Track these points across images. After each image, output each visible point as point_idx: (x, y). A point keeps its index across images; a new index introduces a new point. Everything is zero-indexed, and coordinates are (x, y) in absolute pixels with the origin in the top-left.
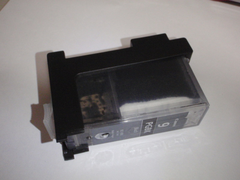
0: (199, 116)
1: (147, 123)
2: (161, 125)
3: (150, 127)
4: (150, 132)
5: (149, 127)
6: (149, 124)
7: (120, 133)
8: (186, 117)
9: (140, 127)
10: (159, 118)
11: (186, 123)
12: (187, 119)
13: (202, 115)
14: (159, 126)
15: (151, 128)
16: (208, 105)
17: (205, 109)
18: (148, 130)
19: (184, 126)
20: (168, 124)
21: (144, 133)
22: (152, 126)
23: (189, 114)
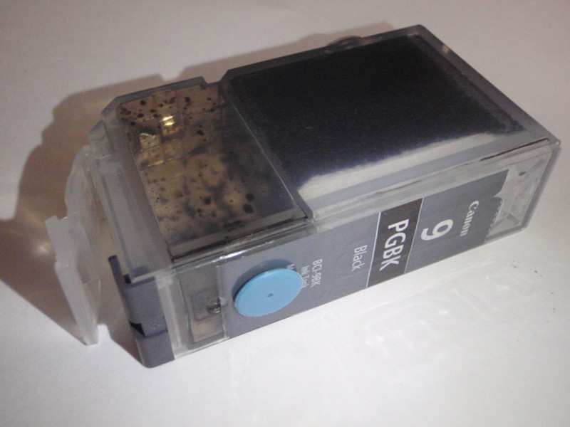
0: (532, 190)
1: (390, 227)
2: (430, 233)
3: (400, 238)
4: (397, 262)
5: (395, 242)
6: (398, 229)
7: (311, 273)
8: (498, 195)
9: (370, 245)
10: (425, 198)
11: (497, 219)
12: (500, 199)
13: (539, 181)
14: (424, 236)
15: (401, 247)
16: (557, 143)
17: (547, 157)
18: (393, 256)
19: (492, 233)
20: (449, 223)
21: (381, 269)
22: (404, 236)
23: (508, 178)
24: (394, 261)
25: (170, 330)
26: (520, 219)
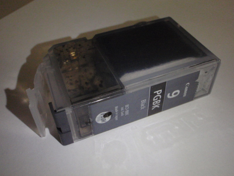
0: (211, 79)
1: (155, 92)
2: (171, 95)
3: (159, 97)
4: (159, 107)
5: (157, 99)
6: (158, 93)
7: (125, 110)
8: (197, 81)
9: (147, 99)
10: (168, 81)
11: (197, 90)
12: (198, 83)
13: (213, 75)
14: (169, 96)
15: (160, 101)
16: (220, 61)
17: (216, 66)
18: (157, 104)
19: (196, 96)
20: (178, 91)
21: (153, 109)
22: (160, 96)
23: (200, 74)
24: (157, 106)
25: (71, 131)
26: (207, 91)
